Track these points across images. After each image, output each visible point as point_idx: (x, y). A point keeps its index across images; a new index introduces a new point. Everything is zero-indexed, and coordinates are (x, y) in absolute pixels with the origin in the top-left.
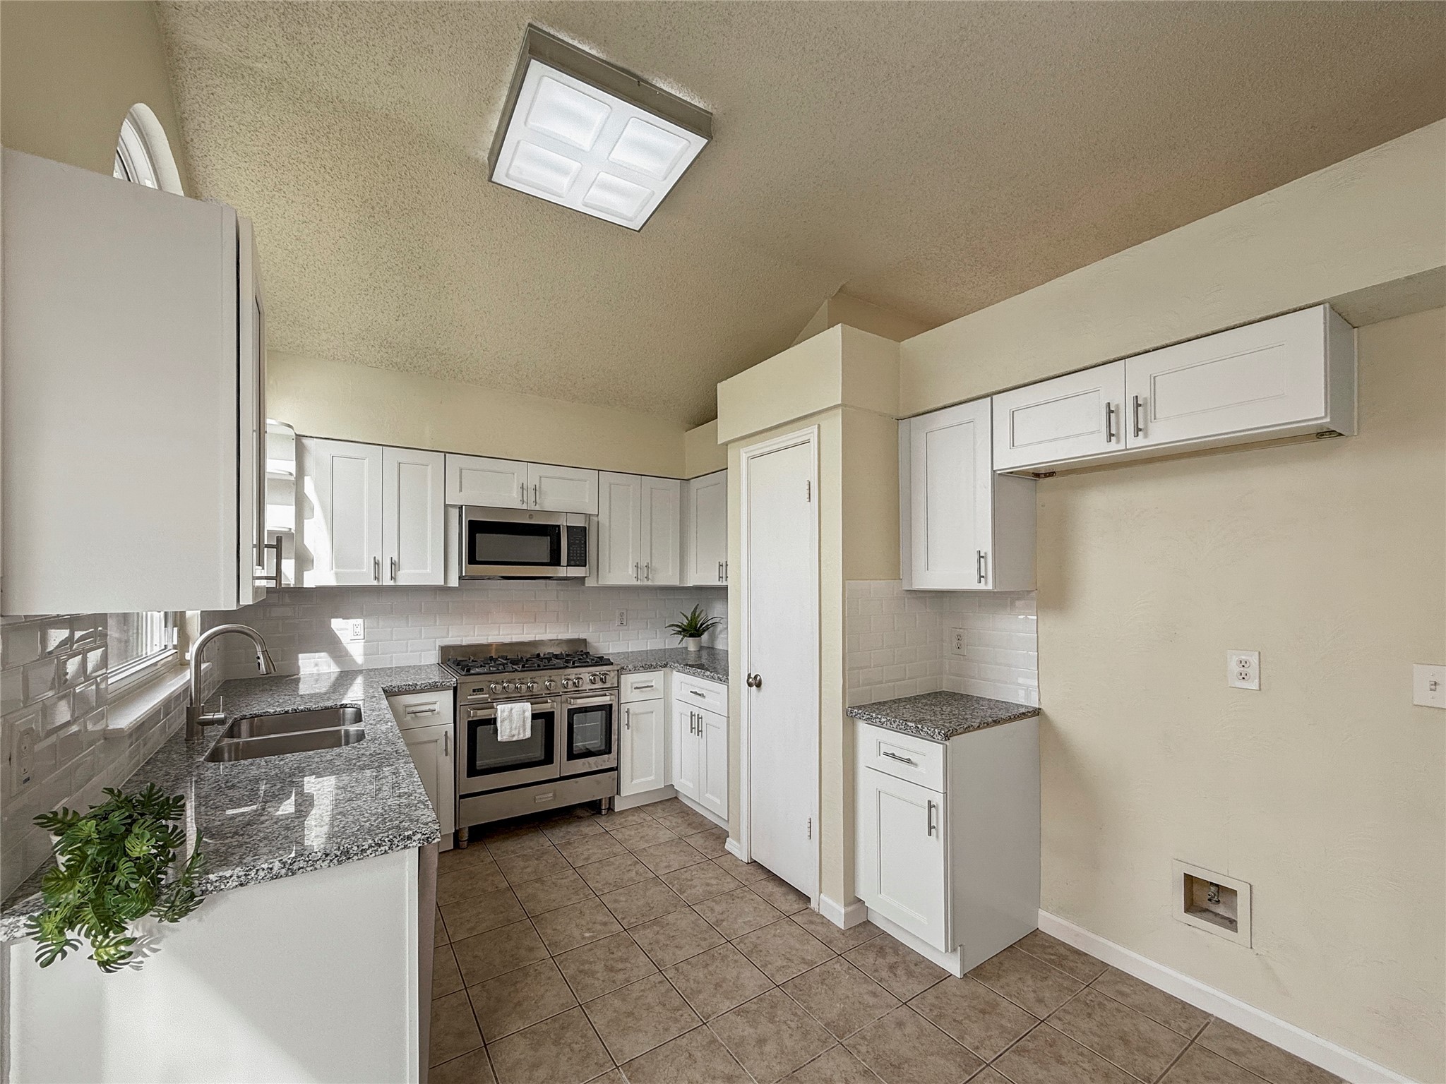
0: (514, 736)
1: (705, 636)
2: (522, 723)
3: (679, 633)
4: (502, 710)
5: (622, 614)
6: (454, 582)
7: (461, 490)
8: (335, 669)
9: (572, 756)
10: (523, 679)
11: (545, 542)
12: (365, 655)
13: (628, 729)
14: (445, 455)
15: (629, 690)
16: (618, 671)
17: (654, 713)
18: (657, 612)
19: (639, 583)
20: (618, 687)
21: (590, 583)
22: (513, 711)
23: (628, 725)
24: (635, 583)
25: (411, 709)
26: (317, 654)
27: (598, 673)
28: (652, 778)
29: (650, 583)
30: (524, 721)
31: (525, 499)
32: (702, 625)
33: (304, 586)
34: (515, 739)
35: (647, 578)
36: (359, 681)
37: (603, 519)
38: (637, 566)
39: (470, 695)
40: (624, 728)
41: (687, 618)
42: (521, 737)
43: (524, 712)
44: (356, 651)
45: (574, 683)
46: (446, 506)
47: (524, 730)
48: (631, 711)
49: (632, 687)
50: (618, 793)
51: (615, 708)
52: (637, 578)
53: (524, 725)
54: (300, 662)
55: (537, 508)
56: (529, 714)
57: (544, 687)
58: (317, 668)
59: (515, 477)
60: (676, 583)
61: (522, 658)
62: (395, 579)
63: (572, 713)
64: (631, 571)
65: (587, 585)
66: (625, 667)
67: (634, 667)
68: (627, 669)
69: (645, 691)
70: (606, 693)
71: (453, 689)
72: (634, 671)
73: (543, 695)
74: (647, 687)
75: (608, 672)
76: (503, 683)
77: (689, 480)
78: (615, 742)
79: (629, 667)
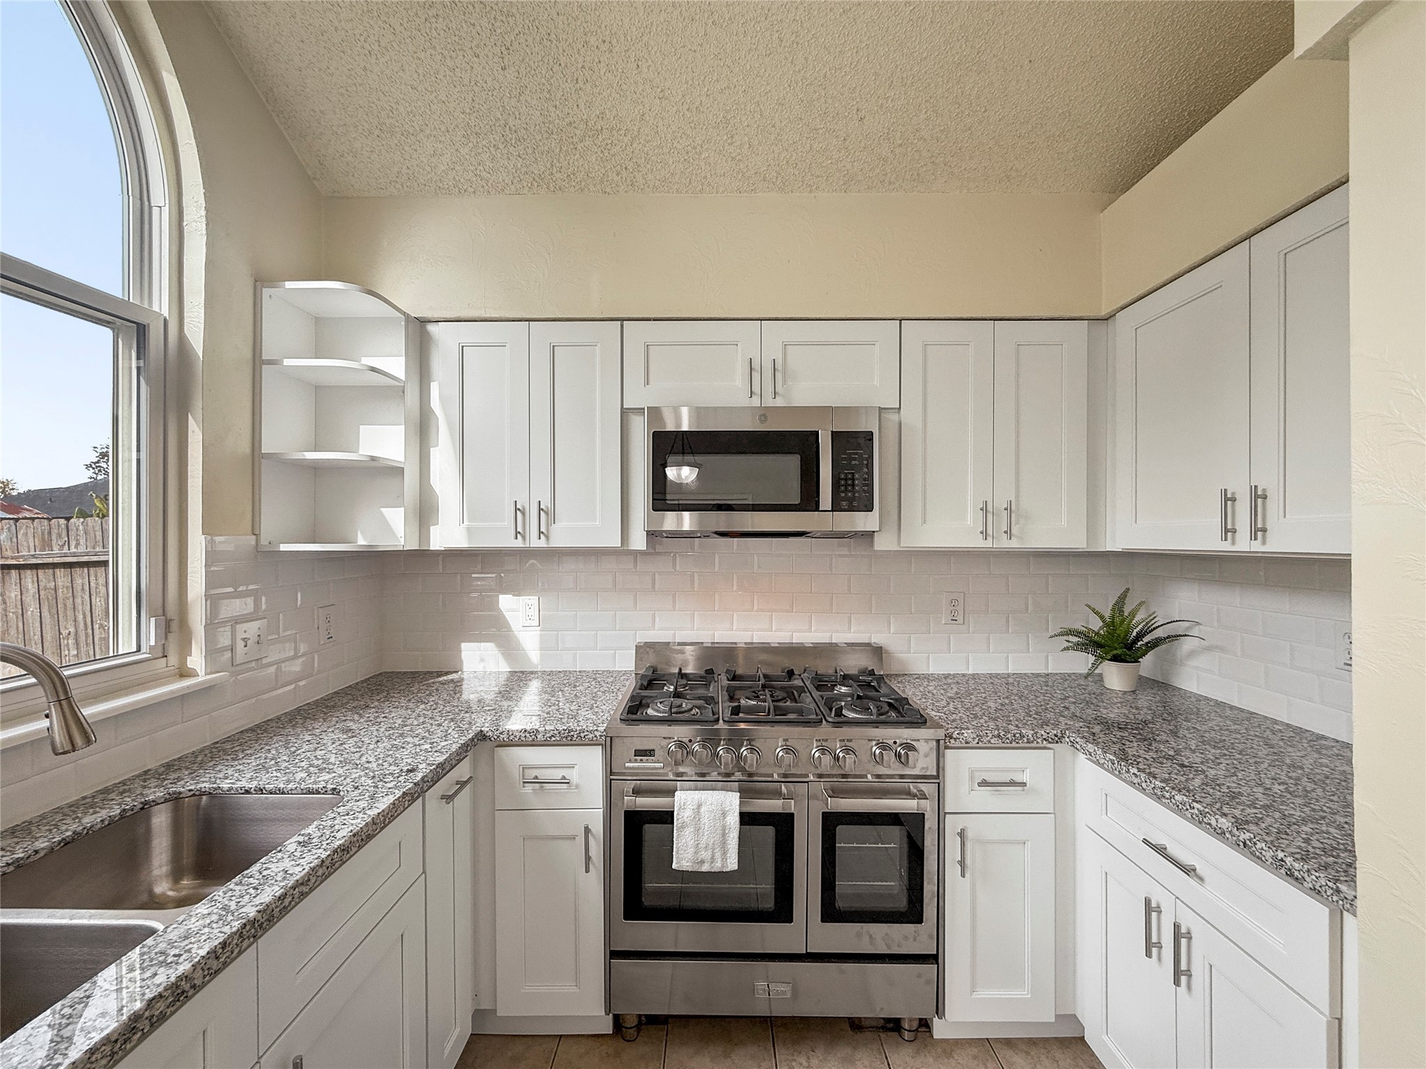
0: (702, 862)
1: (1147, 661)
2: (718, 838)
3: (1085, 650)
4: (686, 802)
5: (952, 603)
6: (638, 541)
7: (647, 382)
8: (505, 668)
9: (831, 913)
11: (791, 464)
12: (541, 649)
13: (963, 875)
14: (622, 326)
15: (965, 787)
16: (938, 741)
17: (1028, 844)
18: (1030, 599)
19: (988, 544)
20: (937, 777)
21: (883, 543)
22: (703, 809)
23: (962, 863)
24: (979, 543)
25: (531, 774)
26: (482, 644)
27: (891, 742)
28: (1025, 994)
29: (1014, 544)
30: (724, 835)
31: (756, 389)
32: (1140, 636)
33: (431, 549)
34: (705, 868)
35: (1009, 533)
36: (535, 685)
37: (911, 415)
38: (984, 509)
39: (630, 761)
40: (952, 871)
41: (1102, 617)
42: (717, 866)
43: (724, 814)
44: (530, 641)
45: (838, 759)
46: (625, 413)
47: (724, 853)
48: (970, 834)
49: (972, 780)
50: (939, 1010)
51: (930, 824)
52: (985, 534)
53: (724, 843)
54: (464, 655)
55: (779, 402)
56: (733, 820)
57: (772, 760)
58: (482, 664)
59: (740, 350)
60: (1079, 542)
62: (547, 537)
63: (831, 822)
64: (972, 519)
65: (876, 548)
66: (956, 732)
67: (977, 736)
68: (959, 739)
69: (1005, 793)
70: (909, 787)
71: (602, 745)
72: (978, 743)
73: (776, 777)
74: (1011, 783)
75: (915, 740)
76: (693, 745)
77: (1111, 317)
78: (931, 899)
79: (966, 735)
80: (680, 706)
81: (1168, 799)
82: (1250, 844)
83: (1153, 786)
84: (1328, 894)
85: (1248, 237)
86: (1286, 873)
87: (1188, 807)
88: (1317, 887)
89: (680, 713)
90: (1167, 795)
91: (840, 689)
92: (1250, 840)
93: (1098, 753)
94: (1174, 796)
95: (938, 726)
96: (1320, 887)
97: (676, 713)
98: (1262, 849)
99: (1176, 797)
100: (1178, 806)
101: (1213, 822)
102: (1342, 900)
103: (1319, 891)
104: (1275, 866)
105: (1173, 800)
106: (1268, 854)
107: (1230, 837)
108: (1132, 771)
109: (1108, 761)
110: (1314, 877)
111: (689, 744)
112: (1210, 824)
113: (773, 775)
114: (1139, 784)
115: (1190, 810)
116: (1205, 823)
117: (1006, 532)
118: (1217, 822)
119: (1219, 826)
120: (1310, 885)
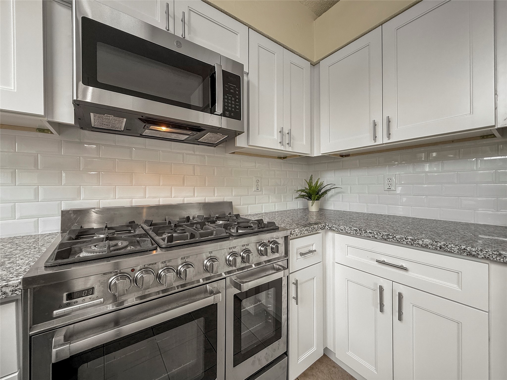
3: (303, 196)
5: (258, 181)
10: (170, 261)
13: (297, 304)
16: (287, 237)
17: (315, 280)
20: (286, 257)
23: (296, 298)
28: (314, 350)
32: (319, 191)
37: (253, 78)
38: (281, 132)
40: (292, 302)
45: (243, 258)
48: (299, 282)
49: (297, 253)
52: (281, 143)
57: (202, 269)
61: (170, 223)
63: (239, 298)
64: (276, 136)
66: (293, 231)
67: (300, 231)
68: (294, 234)
69: (307, 257)
70: (273, 266)
71: (17, 301)
72: (300, 235)
73: (201, 281)
74: (310, 252)
75: (277, 238)
76: (135, 274)
77: (318, 63)
78: (285, 322)
79: (296, 231)
80: (116, 245)
81: (391, 239)
82: (444, 247)
83: (382, 235)
84: (494, 257)
85: (382, 24)
86: (467, 254)
87: (404, 239)
88: (487, 256)
89: (117, 250)
90: (391, 237)
91: (219, 222)
92: (444, 245)
93: (347, 228)
94: (395, 236)
95: (285, 229)
96: (489, 255)
97: (115, 250)
98: (452, 247)
99: (397, 237)
100: (398, 241)
101: (421, 242)
102: (503, 258)
103: (488, 258)
104: (460, 253)
105: (394, 239)
106: (456, 249)
107: (431, 246)
108: (368, 232)
109: (353, 231)
110: (485, 252)
111: (132, 273)
112: (418, 244)
113: (199, 280)
114: (373, 236)
115: (405, 241)
116: (415, 244)
117: (288, 144)
118: (423, 242)
119: (424, 243)
120: (483, 256)
